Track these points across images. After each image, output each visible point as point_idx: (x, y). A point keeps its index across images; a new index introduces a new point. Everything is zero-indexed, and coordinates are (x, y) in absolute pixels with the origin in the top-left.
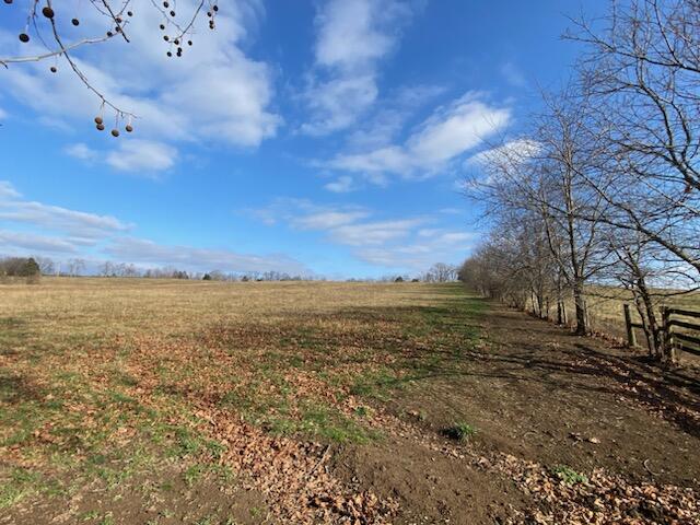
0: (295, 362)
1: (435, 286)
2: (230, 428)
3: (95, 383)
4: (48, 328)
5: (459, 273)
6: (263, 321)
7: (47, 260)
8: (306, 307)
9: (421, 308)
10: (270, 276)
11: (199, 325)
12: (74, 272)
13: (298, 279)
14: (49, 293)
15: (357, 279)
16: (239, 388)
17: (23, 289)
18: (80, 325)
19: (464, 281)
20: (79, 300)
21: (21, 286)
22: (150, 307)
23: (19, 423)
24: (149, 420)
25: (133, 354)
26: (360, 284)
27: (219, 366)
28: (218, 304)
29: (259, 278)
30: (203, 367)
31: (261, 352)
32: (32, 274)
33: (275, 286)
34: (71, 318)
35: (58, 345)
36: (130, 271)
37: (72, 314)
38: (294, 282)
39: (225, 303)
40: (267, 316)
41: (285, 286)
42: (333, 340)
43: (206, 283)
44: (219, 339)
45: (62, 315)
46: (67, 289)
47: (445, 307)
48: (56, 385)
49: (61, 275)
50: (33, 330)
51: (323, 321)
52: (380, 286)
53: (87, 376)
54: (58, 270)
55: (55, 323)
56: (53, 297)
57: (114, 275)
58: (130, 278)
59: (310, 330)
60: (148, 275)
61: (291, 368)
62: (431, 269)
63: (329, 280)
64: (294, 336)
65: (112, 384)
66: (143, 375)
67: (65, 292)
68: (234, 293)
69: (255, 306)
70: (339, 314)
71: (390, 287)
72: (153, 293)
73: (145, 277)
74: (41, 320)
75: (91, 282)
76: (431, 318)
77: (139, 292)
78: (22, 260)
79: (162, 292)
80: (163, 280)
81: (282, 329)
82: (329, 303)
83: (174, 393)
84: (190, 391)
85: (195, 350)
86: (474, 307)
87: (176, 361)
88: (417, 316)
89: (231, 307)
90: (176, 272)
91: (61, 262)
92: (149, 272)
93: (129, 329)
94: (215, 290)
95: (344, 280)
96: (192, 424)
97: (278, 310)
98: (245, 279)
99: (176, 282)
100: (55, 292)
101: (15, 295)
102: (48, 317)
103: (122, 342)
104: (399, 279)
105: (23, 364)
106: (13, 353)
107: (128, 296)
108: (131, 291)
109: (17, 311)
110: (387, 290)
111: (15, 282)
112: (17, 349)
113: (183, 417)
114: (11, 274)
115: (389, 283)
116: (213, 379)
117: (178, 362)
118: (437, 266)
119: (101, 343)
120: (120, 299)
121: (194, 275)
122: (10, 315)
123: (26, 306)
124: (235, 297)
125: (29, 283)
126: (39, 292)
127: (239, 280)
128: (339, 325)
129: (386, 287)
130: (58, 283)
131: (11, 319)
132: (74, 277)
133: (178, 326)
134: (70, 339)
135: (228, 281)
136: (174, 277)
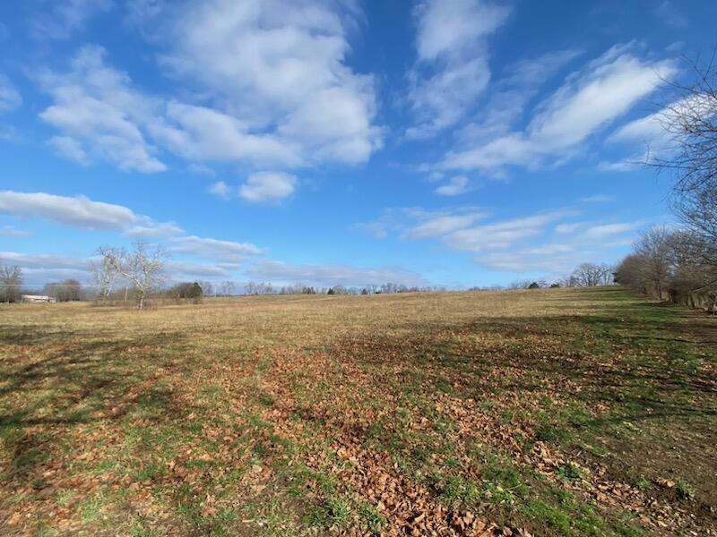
0: (440, 383)
1: (584, 290)
2: (383, 480)
3: (234, 401)
4: (203, 341)
5: (615, 274)
6: (390, 333)
7: (207, 283)
8: (433, 318)
9: (577, 318)
10: (388, 289)
11: (328, 337)
12: (227, 293)
13: (415, 290)
14: (208, 311)
15: (481, 288)
16: (383, 417)
17: (191, 308)
18: (228, 338)
19: (623, 282)
20: (230, 316)
21: (189, 306)
22: (285, 321)
23: (159, 448)
24: (286, 457)
25: (270, 368)
26: (484, 293)
27: (355, 385)
28: (343, 317)
29: (377, 291)
30: (338, 385)
31: (397, 369)
32: (197, 295)
33: (393, 298)
34: (221, 332)
35: (208, 358)
36: (269, 289)
37: (223, 328)
38: (413, 293)
39: (349, 315)
40: (393, 328)
41: (404, 298)
42: (480, 358)
43: (331, 297)
44: (350, 352)
45: (215, 329)
46: (222, 307)
47: (611, 315)
48: (199, 402)
49: (218, 296)
50: (191, 343)
51: (457, 333)
52: (512, 294)
53: (228, 392)
54: (215, 291)
55: (208, 336)
56: (211, 313)
57: (256, 294)
58: (269, 296)
59: (445, 344)
60: (283, 292)
61: (439, 392)
62: (575, 272)
63: (448, 290)
64: (429, 351)
65: (250, 402)
66: (280, 392)
67: (221, 309)
68: (356, 306)
69: (378, 318)
70: (473, 326)
71: (525, 294)
72: (289, 308)
73: (280, 294)
74: (199, 334)
75: (239, 300)
76: (600, 331)
77: (276, 307)
78: (189, 284)
79: (295, 307)
80: (295, 296)
81: (414, 343)
82: (457, 314)
83: (311, 418)
84: (328, 417)
85: (328, 364)
86: (653, 314)
87: (311, 377)
88: (578, 329)
89: (356, 319)
90: (305, 288)
91: (216, 284)
92: (283, 289)
93: (268, 342)
94: (339, 304)
95: (465, 290)
96: (335, 468)
97: (403, 322)
98: (364, 292)
99: (306, 298)
100: (213, 311)
101: (184, 313)
102: (204, 331)
103: (262, 354)
104: (534, 286)
105: (177, 377)
106: (172, 365)
107: (267, 311)
108: (271, 306)
109: (183, 326)
110: (522, 298)
111: (186, 303)
112: (175, 361)
113: (323, 455)
114: (182, 297)
115: (520, 291)
116: (352, 402)
117: (314, 379)
118: (582, 267)
119: (243, 356)
120: (261, 314)
121: (320, 290)
122: (178, 330)
123: (190, 322)
124: (358, 310)
125: (196, 303)
126: (202, 310)
127: (359, 293)
128: (478, 339)
129: (520, 294)
130: (216, 302)
131: (176, 334)
132: (227, 297)
133: (310, 338)
134: (219, 352)
135: (348, 295)
136: (304, 293)
